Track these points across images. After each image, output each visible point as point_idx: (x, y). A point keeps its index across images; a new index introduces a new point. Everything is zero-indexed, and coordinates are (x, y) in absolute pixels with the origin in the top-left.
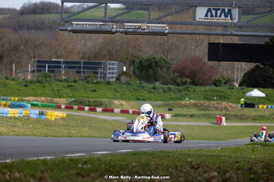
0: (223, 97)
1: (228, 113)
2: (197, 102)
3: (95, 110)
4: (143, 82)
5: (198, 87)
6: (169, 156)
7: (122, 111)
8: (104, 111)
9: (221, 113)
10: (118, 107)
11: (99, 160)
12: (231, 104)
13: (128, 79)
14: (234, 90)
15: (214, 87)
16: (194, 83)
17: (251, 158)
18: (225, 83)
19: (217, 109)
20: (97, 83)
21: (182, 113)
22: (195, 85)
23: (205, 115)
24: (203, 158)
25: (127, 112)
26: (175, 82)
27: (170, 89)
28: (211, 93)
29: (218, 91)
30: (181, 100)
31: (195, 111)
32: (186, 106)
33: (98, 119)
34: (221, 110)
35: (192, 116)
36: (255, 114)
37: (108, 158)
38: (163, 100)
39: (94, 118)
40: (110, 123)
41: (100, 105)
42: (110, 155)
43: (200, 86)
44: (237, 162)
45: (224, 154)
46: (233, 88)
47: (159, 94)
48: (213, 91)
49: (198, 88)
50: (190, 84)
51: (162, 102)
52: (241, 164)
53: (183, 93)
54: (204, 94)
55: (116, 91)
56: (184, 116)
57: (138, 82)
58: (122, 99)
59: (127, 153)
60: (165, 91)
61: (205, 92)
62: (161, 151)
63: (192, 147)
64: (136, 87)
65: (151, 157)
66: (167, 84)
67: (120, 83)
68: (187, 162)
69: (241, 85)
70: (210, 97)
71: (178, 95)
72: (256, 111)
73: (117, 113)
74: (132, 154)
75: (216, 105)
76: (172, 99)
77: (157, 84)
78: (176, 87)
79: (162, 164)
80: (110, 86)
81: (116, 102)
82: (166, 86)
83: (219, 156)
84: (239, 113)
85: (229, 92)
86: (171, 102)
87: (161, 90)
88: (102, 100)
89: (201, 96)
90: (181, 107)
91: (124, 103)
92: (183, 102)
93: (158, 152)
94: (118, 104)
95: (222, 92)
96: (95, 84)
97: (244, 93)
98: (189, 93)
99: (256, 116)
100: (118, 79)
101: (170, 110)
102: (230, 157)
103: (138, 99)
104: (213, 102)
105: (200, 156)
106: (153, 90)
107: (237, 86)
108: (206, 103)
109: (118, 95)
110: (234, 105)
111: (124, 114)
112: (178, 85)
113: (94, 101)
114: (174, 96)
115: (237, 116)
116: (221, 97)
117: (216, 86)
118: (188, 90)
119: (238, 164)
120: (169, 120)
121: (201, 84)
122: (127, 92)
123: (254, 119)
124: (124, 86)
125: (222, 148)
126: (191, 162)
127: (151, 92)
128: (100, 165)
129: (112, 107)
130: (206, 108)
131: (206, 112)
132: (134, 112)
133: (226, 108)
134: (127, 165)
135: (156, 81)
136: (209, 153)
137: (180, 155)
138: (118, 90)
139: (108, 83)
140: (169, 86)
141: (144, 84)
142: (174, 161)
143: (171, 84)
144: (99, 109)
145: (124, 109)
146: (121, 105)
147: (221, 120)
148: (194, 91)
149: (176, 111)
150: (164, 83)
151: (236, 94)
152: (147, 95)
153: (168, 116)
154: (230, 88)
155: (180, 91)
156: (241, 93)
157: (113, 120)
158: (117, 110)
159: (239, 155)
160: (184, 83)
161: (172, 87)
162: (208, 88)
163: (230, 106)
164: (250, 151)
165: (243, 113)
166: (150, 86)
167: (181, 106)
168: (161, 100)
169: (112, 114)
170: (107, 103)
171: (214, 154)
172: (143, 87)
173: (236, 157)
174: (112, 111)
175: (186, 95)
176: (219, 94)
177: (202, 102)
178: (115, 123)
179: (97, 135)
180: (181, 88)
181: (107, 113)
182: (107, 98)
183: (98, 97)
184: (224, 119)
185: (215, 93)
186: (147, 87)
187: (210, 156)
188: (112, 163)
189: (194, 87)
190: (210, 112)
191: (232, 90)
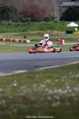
2: (39, 32)
5: (35, 23)
12: (59, 32)
14: (58, 23)
15: (45, 22)
16: (33, 20)
18: (51, 19)
26: (21, 20)
27: (19, 25)
29: (48, 25)
30: (26, 31)
34: (55, 36)
38: (16, 32)
47: (12, 28)
48: (45, 25)
50: (30, 21)
53: (27, 27)
54: (40, 26)
60: (16, 26)
61: (40, 25)
66: (17, 22)
69: (61, 20)
70: (44, 29)
71: (24, 28)
75: (51, 33)
76: (20, 30)
77: (10, 21)
78: (23, 23)
82: (16, 23)
85: (54, 24)
87: (13, 26)
89: (38, 28)
90: (30, 36)
92: (31, 32)
95: (50, 25)
98: (30, 27)
101: (25, 37)
106: (9, 26)
110: (61, 33)
112: (23, 22)
114: (22, 29)
116: (50, 28)
117: (46, 21)
118: (30, 25)
121: (37, 21)
127: (7, 27)
133: (57, 35)
148: (34, 25)
150: (15, 21)
151: (59, 26)
153: (28, 41)
155: (25, 25)
156: (62, 25)
160: (27, 21)
161: (20, 23)
162: (42, 23)
168: (14, 32)
175: (29, 27)
180: (25, 23)
184: (63, 41)
185: (46, 26)
189: (34, 23)
191: (56, 23)
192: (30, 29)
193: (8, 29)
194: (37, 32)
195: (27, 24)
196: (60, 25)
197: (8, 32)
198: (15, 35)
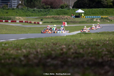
0: (65, 14)
1: (68, 20)
2: (53, 16)
3: (8, 21)
4: (29, 8)
6: (43, 40)
7: (20, 22)
8: (12, 22)
9: (65, 20)
10: (18, 20)
11: (12, 42)
13: (22, 7)
14: (70, 10)
15: (61, 9)
16: (52, 8)
17: (80, 39)
18: (66, 7)
19: (63, 19)
20: (8, 9)
21: (47, 21)
22: (52, 9)
23: (57, 22)
24: (59, 40)
25: (22, 22)
26: (43, 7)
27: (41, 11)
28: (60, 12)
29: (63, 11)
30: (46, 15)
31: (53, 20)
32: (49, 18)
33: (9, 25)
34: (65, 19)
35: (51, 22)
36: (80, 20)
37: (16, 42)
38: (38, 16)
39: (7, 25)
40: (15, 27)
41: (10, 19)
42: (16, 40)
43: (55, 9)
44: (74, 41)
45: (67, 38)
46: (69, 9)
47: (36, 13)
49: (54, 10)
50: (50, 8)
51: (38, 17)
52: (76, 42)
53: (47, 12)
55: (17, 13)
56: (48, 22)
57: (27, 8)
58: (20, 16)
59: (24, 39)
60: (39, 12)
61: (57, 11)
62: (39, 38)
63: (53, 36)
64: (26, 10)
65: (34, 41)
66: (40, 9)
67: (18, 9)
68: (51, 42)
69: (73, 7)
70: (60, 14)
71: (45, 13)
72: (80, 19)
73: (18, 23)
74: (26, 40)
75: (62, 17)
76: (42, 15)
77: (35, 8)
78: (44, 10)
79: (40, 43)
80: (14, 10)
81: (17, 18)
82: (39, 10)
83: (65, 39)
84: (73, 20)
85: (68, 11)
86: (42, 16)
87: (37, 12)
88: (11, 17)
89: (55, 13)
91: (20, 18)
92: (47, 16)
93: (38, 38)
94: (18, 18)
95: (65, 11)
96: (7, 10)
97: (75, 11)
99: (80, 21)
100: (17, 7)
101: (41, 20)
102: (71, 39)
103: (27, 16)
104: (61, 16)
105: (57, 39)
106: (33, 12)
107: (71, 8)
108: (58, 16)
109: (18, 14)
111: (21, 23)
113: (7, 18)
114: (43, 14)
115: (72, 22)
116: (64, 13)
117: (62, 9)
118: (49, 11)
119: (74, 42)
120: (41, 25)
121: (55, 8)
122: (22, 13)
123: (80, 23)
124: (20, 10)
125: (66, 36)
126: (53, 42)
127: (32, 12)
128: (12, 45)
129: (15, 20)
130: (58, 19)
131: (58, 20)
132: (25, 22)
133: (67, 18)
134: (24, 44)
135: (35, 7)
136: (61, 38)
137: (48, 39)
138: (18, 12)
139: (13, 9)
140: (41, 9)
141: (30, 9)
142: (45, 42)
143: (42, 9)
144: (9, 21)
145: (21, 20)
146: (19, 19)
147: (65, 24)
148: (52, 11)
149: (44, 20)
150: (38, 8)
152: (31, 14)
153: (41, 23)
154: (68, 9)
155: (46, 11)
157: (16, 26)
158: (18, 21)
159: (74, 38)
160: (48, 8)
161: (42, 10)
162: (58, 9)
163: (69, 17)
164: (79, 36)
165: (75, 20)
166: (32, 9)
167: (47, 18)
169: (15, 23)
170: (13, 18)
171: (63, 38)
172: (29, 10)
173: (73, 39)
174: (16, 22)
175: (48, 13)
176: (63, 12)
177: (56, 16)
178: (17, 27)
179: (9, 33)
181: (13, 23)
182: (13, 16)
183: (9, 16)
184: (66, 23)
186: (31, 10)
187: (61, 39)
188: (18, 44)
190: (60, 21)
191: (69, 10)
192: (50, 14)
193: (33, 13)
194: (52, 16)
195: (48, 10)
196: (72, 11)
197: (33, 16)
198: (35, 19)
